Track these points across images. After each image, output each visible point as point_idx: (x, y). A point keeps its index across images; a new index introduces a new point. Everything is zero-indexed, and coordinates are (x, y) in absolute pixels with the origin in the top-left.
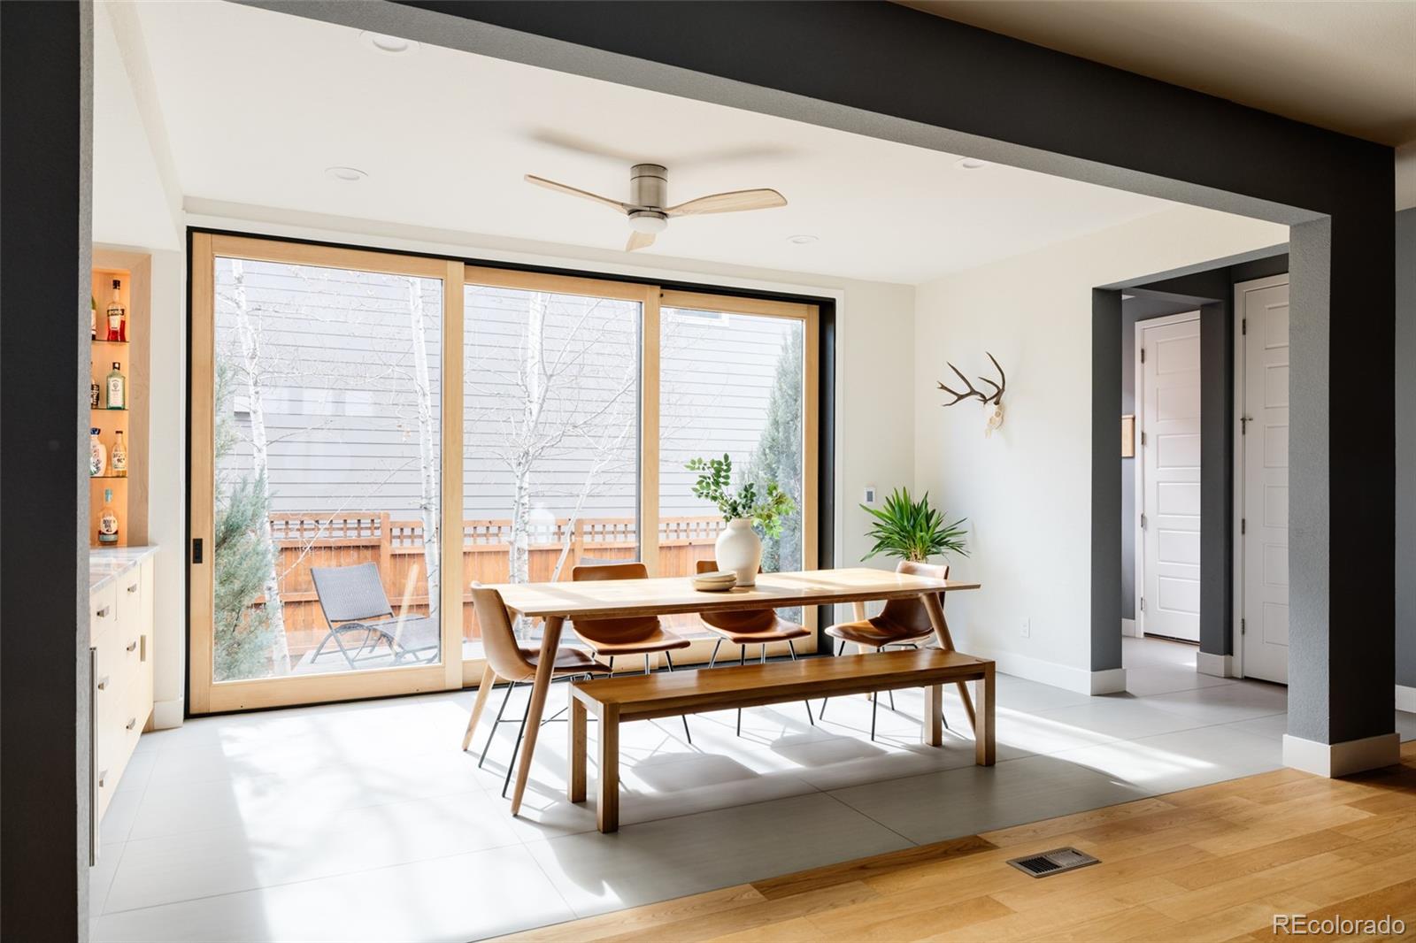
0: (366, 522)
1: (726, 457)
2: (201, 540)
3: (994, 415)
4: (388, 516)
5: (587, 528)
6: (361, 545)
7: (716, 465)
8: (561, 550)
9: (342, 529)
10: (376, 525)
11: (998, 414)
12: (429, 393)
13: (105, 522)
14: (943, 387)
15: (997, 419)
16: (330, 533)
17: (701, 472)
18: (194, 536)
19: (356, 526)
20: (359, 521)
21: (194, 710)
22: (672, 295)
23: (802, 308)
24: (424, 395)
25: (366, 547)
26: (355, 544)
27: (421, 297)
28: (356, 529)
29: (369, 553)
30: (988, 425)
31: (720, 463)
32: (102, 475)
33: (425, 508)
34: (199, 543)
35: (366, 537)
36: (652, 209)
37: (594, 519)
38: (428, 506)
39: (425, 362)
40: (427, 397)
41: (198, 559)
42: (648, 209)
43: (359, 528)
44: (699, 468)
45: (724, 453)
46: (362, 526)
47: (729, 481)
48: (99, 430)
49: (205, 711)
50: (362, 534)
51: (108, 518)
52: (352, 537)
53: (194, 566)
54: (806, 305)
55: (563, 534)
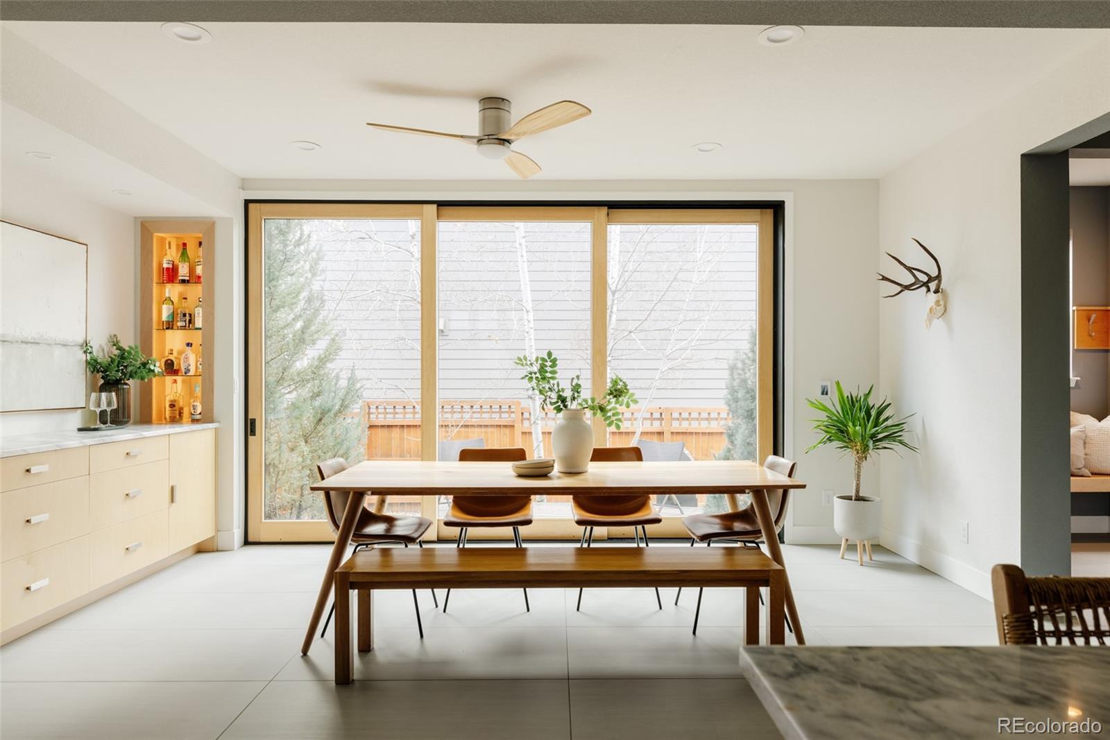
0: (505, 408)
1: (550, 354)
2: (255, 420)
3: (933, 304)
4: (519, 403)
5: (676, 415)
6: (502, 424)
7: (540, 362)
8: (635, 433)
9: (489, 412)
10: (512, 410)
11: (937, 303)
12: (531, 310)
13: (193, 406)
14: (884, 278)
15: (938, 308)
16: (481, 415)
17: (530, 369)
18: (250, 417)
19: (498, 410)
20: (500, 406)
21: (251, 539)
22: (617, 213)
23: (756, 213)
24: (527, 312)
25: (505, 426)
26: (498, 424)
27: (524, 237)
28: (498, 412)
29: (507, 431)
30: (928, 314)
31: (543, 359)
32: (193, 374)
33: (531, 398)
34: (253, 422)
35: (506, 419)
36: (490, 137)
37: (682, 408)
38: (533, 396)
39: (528, 288)
40: (529, 313)
41: (253, 433)
42: (487, 137)
43: (501, 412)
44: (527, 364)
45: (547, 351)
46: (502, 410)
47: (556, 376)
48: (192, 344)
49: (257, 540)
50: (503, 417)
51: (195, 404)
52: (496, 419)
53: (251, 438)
54: (759, 210)
55: (636, 419)
